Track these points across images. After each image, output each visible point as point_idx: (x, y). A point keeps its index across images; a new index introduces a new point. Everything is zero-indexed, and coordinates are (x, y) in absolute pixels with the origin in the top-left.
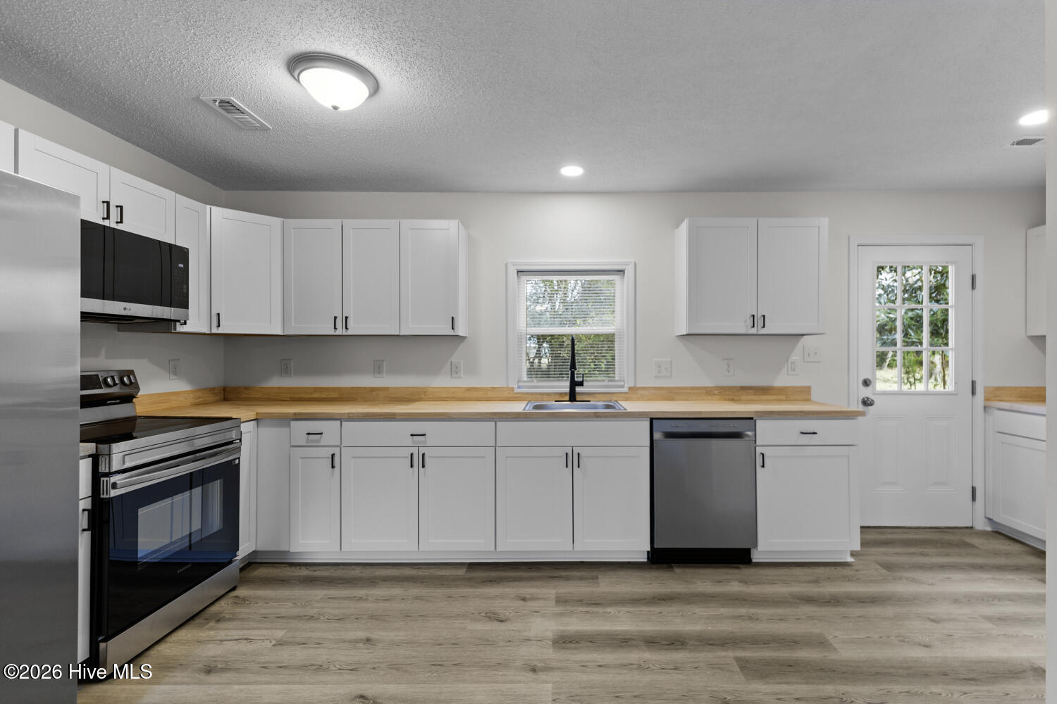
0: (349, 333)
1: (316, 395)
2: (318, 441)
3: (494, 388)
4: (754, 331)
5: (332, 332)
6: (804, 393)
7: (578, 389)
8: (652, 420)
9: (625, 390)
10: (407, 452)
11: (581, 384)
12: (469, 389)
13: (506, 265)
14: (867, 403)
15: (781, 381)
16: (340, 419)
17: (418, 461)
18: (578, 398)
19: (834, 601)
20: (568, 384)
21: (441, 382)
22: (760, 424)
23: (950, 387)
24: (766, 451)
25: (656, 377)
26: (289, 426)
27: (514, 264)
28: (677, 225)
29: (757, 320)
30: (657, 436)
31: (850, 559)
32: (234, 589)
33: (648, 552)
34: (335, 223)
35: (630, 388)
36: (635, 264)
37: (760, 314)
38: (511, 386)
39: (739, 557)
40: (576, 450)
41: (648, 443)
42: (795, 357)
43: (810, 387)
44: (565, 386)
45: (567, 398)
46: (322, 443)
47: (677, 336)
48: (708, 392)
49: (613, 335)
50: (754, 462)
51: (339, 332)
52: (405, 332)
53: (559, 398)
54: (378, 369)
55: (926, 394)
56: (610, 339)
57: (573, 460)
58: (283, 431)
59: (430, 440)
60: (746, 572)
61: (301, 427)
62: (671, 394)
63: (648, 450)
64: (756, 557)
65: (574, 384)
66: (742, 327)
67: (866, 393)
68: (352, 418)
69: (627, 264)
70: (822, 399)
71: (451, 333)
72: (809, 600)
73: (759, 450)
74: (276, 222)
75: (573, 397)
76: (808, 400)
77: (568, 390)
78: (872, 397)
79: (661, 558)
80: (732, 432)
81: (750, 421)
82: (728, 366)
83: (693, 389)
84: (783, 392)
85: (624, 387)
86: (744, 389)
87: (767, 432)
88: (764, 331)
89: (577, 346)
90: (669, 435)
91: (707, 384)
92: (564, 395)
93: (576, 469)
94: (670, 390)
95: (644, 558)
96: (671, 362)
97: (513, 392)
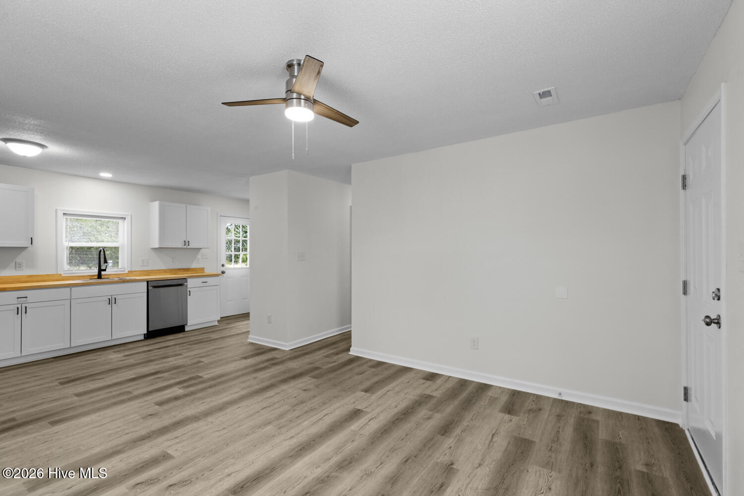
3: (48, 275)
4: (185, 247)
6: (202, 269)
7: (103, 273)
8: (148, 282)
9: (126, 272)
11: (105, 270)
13: (56, 210)
14: (223, 272)
15: (194, 266)
17: (21, 311)
18: (103, 277)
19: (213, 332)
20: (97, 271)
22: (189, 280)
23: (248, 266)
24: (191, 290)
25: (141, 266)
27: (61, 210)
29: (187, 243)
30: (150, 287)
31: (217, 324)
33: (145, 334)
35: (129, 271)
36: (131, 215)
37: (188, 240)
38: (59, 273)
39: (180, 329)
41: (146, 291)
42: (199, 257)
43: (204, 268)
44: (95, 271)
45: (96, 277)
47: (152, 249)
48: (165, 271)
49: (118, 248)
50: (186, 294)
53: (91, 277)
55: (242, 268)
56: (116, 249)
57: (112, 301)
59: (29, 300)
60: (184, 333)
62: (148, 273)
63: (146, 294)
64: (187, 329)
65: (100, 270)
66: (180, 245)
67: (223, 269)
69: (128, 215)
70: (208, 271)
72: (206, 333)
73: (188, 290)
75: (99, 276)
76: (204, 273)
77: (97, 273)
78: (225, 271)
79: (151, 335)
80: (180, 284)
81: (185, 279)
82: (173, 260)
83: (158, 270)
84: (194, 270)
85: (124, 271)
86: (179, 269)
87: (191, 283)
88: (189, 247)
89: (107, 253)
90: (155, 287)
91: (164, 268)
92: (94, 276)
93: (113, 304)
94: (148, 271)
95: (142, 338)
96: (148, 259)
97: (63, 275)
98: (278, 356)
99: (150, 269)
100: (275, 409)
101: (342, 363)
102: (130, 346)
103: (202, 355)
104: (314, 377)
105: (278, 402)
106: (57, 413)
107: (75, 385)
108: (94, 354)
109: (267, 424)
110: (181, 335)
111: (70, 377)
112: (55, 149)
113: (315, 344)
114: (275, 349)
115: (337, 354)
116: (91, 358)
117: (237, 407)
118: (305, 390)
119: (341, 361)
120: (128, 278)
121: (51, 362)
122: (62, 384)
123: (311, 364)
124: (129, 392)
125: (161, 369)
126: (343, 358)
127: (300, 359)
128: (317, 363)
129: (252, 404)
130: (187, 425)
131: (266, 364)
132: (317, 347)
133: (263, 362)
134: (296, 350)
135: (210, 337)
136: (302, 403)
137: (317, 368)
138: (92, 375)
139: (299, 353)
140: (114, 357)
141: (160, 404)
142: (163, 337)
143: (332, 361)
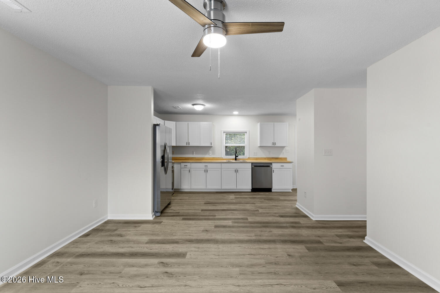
0: (190, 145)
1: (180, 159)
2: (186, 167)
3: (219, 157)
4: (273, 146)
5: (186, 145)
6: (286, 159)
7: (237, 158)
8: (252, 163)
9: (247, 158)
10: (204, 169)
11: (238, 157)
12: (213, 158)
13: (221, 131)
15: (281, 156)
16: (191, 163)
17: (206, 171)
18: (237, 160)
21: (207, 156)
22: (273, 164)
24: (274, 170)
25: (254, 155)
26: (181, 164)
27: (223, 131)
28: (258, 123)
29: (274, 144)
30: (253, 166)
31: (291, 191)
32: (173, 194)
33: (251, 189)
34: (187, 123)
35: (248, 158)
36: (249, 131)
37: (275, 142)
39: (269, 190)
40: (237, 169)
41: (251, 168)
42: (283, 151)
44: (234, 157)
46: (187, 167)
47: (258, 147)
48: (265, 159)
50: (271, 172)
51: (187, 145)
52: (201, 146)
53: (233, 159)
54: (193, 153)
56: (244, 147)
57: (236, 171)
58: (179, 165)
59: (208, 167)
60: (270, 193)
61: (183, 164)
62: (257, 159)
63: (251, 169)
64: (273, 191)
65: (236, 157)
66: (271, 145)
68: (193, 163)
69: (247, 131)
71: (211, 146)
73: (273, 169)
74: (175, 122)
75: (236, 159)
77: (235, 158)
79: (254, 190)
80: (268, 166)
81: (271, 163)
82: (269, 153)
83: (261, 158)
84: (281, 159)
85: (246, 157)
86: (273, 158)
87: (274, 166)
88: (275, 146)
89: (237, 149)
90: (255, 166)
91: (265, 157)
92: (234, 159)
93: (237, 173)
94: (257, 158)
95: (250, 191)
96: (257, 152)
97: (223, 158)
98: (302, 222)
99: (257, 157)
100: (256, 259)
101: (348, 247)
102: (243, 194)
103: (263, 207)
104: (308, 249)
105: (262, 255)
106: (197, 215)
107: (207, 205)
108: (225, 194)
109: (238, 266)
110: (267, 193)
111: (209, 202)
112: (208, 106)
113: (342, 222)
114: (306, 216)
115: (351, 237)
116: (224, 195)
117: (239, 246)
118: (289, 255)
119: (347, 245)
120: (248, 161)
121: (214, 193)
122: (205, 203)
123: (319, 237)
124: (215, 216)
125: (237, 209)
126: (355, 243)
127: (313, 230)
128: (324, 238)
129: (248, 247)
130: (210, 243)
131: (288, 225)
132: (341, 225)
133: (287, 223)
134: (319, 222)
135: (279, 198)
136: (275, 264)
137: (319, 242)
138: (215, 203)
139: (320, 225)
140: (232, 197)
141: (216, 227)
142: (257, 193)
143: (339, 241)
